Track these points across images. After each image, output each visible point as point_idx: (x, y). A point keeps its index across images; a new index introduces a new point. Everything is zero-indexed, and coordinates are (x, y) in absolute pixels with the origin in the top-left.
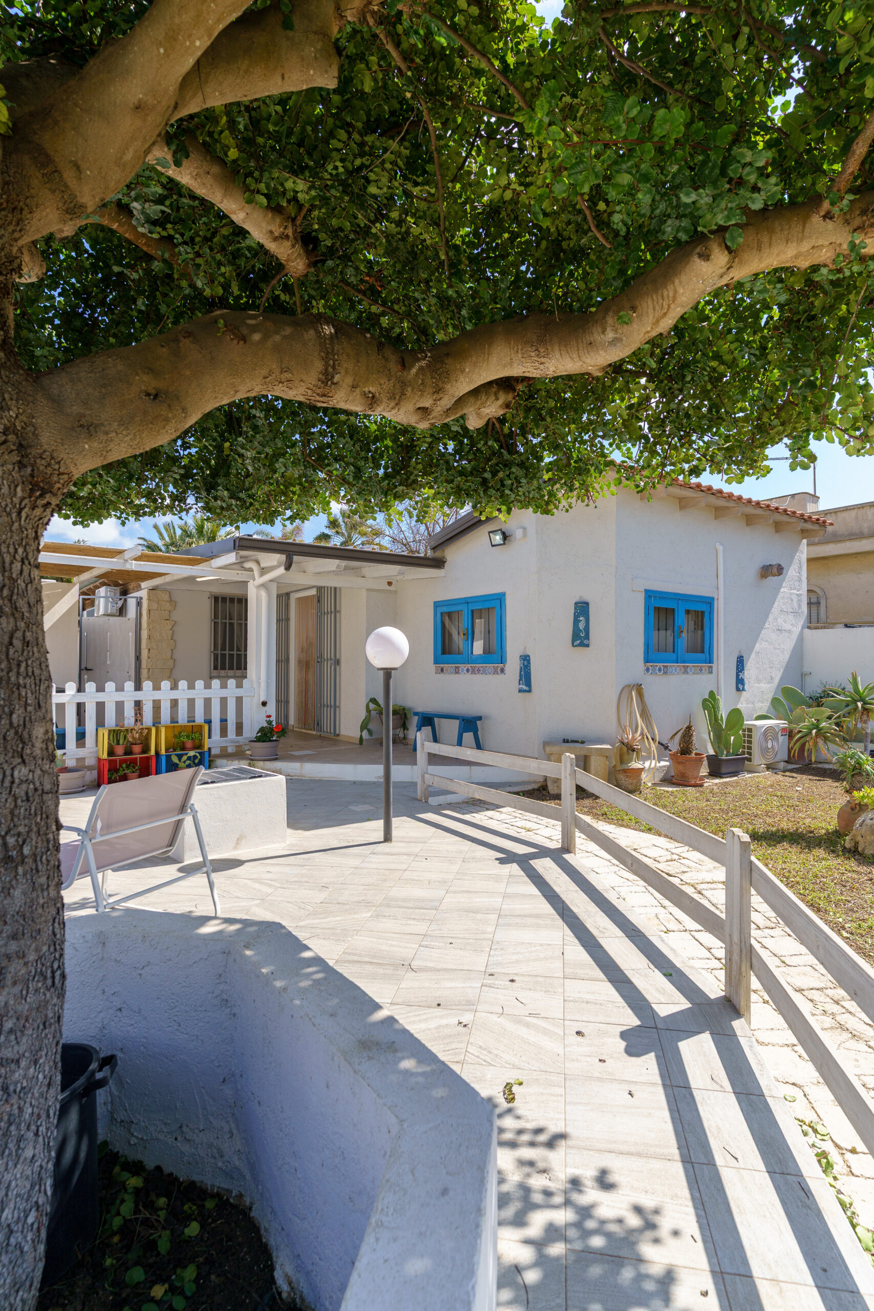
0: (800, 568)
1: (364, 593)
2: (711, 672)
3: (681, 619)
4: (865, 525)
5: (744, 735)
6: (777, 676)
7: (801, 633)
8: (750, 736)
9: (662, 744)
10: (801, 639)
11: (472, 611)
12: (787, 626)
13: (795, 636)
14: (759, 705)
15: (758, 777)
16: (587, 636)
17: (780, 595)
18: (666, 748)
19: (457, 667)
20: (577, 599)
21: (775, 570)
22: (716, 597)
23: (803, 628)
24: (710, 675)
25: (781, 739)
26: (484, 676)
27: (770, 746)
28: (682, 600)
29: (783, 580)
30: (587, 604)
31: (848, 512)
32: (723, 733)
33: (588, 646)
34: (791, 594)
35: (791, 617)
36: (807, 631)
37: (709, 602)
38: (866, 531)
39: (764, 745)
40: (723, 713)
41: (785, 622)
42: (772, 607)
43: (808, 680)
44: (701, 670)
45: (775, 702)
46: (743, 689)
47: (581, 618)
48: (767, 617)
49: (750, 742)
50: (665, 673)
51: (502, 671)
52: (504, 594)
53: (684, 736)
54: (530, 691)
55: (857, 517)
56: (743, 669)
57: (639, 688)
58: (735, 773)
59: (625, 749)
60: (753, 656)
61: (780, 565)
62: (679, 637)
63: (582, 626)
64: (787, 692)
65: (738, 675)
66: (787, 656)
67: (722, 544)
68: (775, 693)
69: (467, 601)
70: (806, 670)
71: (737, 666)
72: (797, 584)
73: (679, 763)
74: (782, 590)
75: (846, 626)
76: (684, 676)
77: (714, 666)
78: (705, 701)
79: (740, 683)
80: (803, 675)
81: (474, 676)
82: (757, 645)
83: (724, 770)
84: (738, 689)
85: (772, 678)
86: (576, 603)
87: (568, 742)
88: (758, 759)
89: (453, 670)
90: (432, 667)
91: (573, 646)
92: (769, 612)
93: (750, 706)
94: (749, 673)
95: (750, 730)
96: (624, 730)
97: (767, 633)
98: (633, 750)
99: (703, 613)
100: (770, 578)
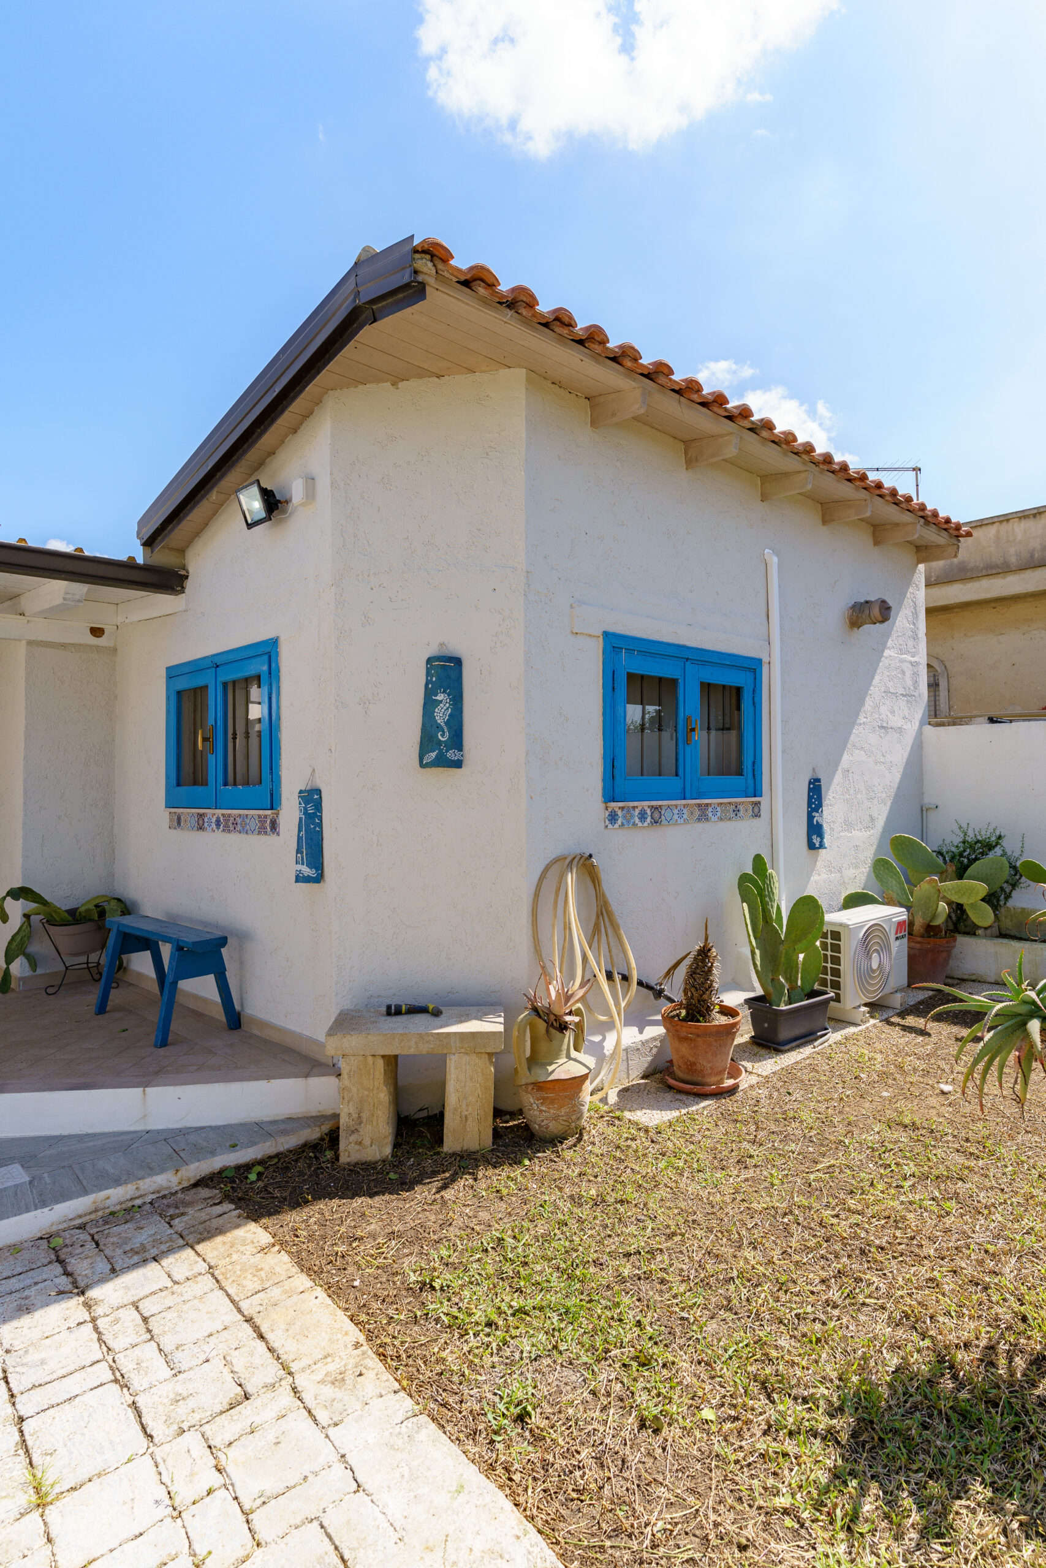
0: (915, 614)
1: (22, 650)
2: (757, 815)
3: (690, 703)
4: (1012, 550)
5: (824, 946)
6: (881, 813)
7: (920, 733)
8: (836, 948)
9: (649, 987)
10: (919, 745)
11: (225, 685)
12: (896, 721)
13: (909, 740)
14: (850, 873)
15: (854, 1038)
16: (457, 740)
17: (884, 663)
18: (659, 994)
19: (201, 815)
20: (433, 650)
21: (876, 612)
22: (765, 660)
23: (922, 724)
24: (756, 821)
25: (895, 945)
26: (243, 836)
27: (875, 966)
28: (696, 662)
29: (887, 635)
30: (458, 662)
31: (984, 528)
32: (782, 948)
33: (458, 764)
34: (902, 661)
35: (902, 703)
36: (928, 729)
37: (753, 667)
38: (1013, 560)
39: (864, 964)
40: (783, 902)
41: (893, 712)
42: (870, 684)
43: (932, 816)
44: (736, 811)
45: (880, 866)
46: (822, 846)
47: (440, 697)
48: (861, 701)
49: (836, 960)
50: (656, 822)
51: (274, 826)
52: (274, 642)
53: (692, 974)
54: (319, 878)
55: (998, 537)
56: (820, 805)
57: (586, 865)
58: (808, 1037)
59: (542, 1025)
60: (838, 777)
61: (884, 602)
62: (688, 741)
63: (441, 715)
64: (901, 846)
65: (810, 818)
66: (896, 777)
67: (776, 552)
68: (878, 850)
69: (215, 663)
70: (928, 800)
71: (810, 798)
72: (911, 643)
73: (682, 1039)
74: (887, 653)
75: (992, 720)
76: (700, 826)
77: (764, 801)
78: (744, 879)
79: (815, 833)
80: (924, 811)
81: (228, 836)
82: (845, 757)
83: (784, 1034)
84: (811, 846)
85: (872, 819)
86: (429, 661)
87: (398, 1012)
88: (853, 997)
89: (194, 821)
90: (164, 816)
91: (422, 766)
92: (866, 693)
93: (835, 876)
94: (831, 815)
95: (836, 935)
96: (546, 974)
97: (862, 734)
98: (563, 1027)
99: (738, 690)
100: (866, 626)
